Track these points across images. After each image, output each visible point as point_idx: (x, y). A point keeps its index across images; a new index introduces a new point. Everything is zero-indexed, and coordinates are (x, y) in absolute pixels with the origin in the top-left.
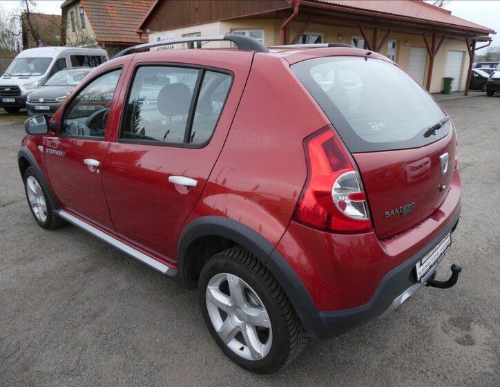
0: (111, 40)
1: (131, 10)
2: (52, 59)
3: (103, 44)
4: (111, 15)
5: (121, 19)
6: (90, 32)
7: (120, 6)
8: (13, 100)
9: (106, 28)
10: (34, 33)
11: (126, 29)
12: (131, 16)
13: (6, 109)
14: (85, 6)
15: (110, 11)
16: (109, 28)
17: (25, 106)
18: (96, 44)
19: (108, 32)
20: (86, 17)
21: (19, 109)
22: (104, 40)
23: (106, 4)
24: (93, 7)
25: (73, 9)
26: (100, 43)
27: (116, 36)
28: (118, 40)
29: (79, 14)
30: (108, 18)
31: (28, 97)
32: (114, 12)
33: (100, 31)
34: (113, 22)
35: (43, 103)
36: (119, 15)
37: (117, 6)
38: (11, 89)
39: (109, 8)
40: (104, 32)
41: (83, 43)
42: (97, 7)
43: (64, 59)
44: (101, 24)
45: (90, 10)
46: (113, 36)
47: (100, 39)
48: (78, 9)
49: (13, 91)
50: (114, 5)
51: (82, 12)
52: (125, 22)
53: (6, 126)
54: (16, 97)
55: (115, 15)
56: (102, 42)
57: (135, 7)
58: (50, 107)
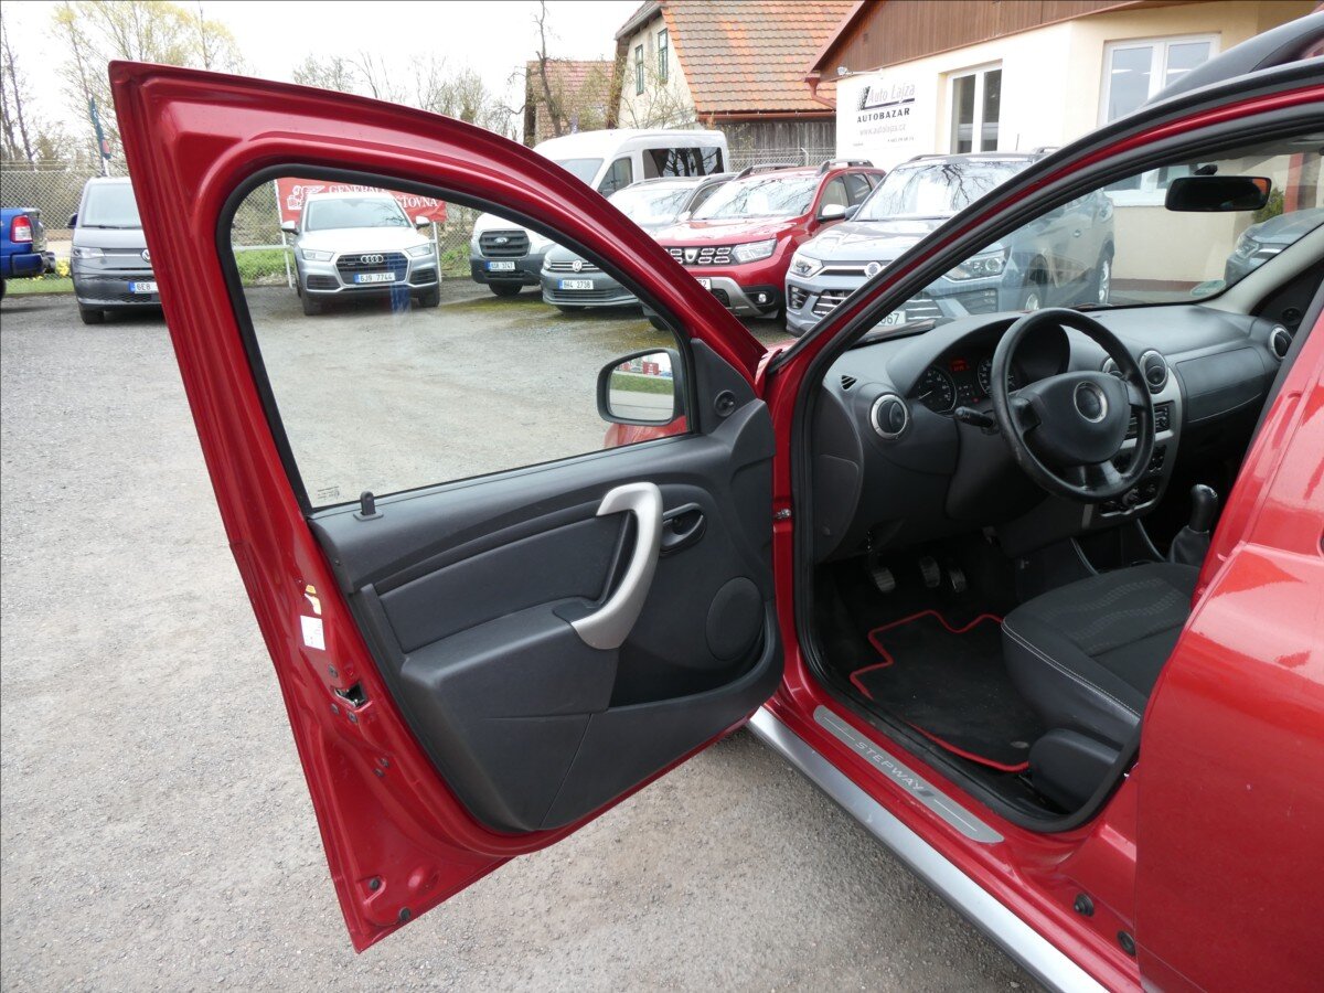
0: (729, 107)
1: (781, 26)
2: (602, 160)
3: (710, 119)
4: (734, 43)
5: (756, 51)
6: (680, 89)
7: (754, 18)
8: (511, 266)
9: (719, 78)
10: (551, 106)
11: (766, 77)
12: (781, 42)
13: (494, 287)
14: (674, 27)
15: (730, 35)
16: (728, 78)
17: (535, 278)
18: (693, 119)
19: (721, 87)
20: (672, 54)
21: (520, 288)
22: (712, 107)
23: (722, 18)
24: (691, 27)
25: (643, 40)
26: (703, 119)
27: (741, 96)
28: (745, 106)
29: (656, 50)
30: (725, 52)
31: (547, 258)
32: (739, 35)
33: (705, 88)
34: (736, 60)
35: (581, 272)
36: (751, 43)
37: (747, 18)
38: (511, 239)
39: (729, 26)
40: (714, 87)
41: (663, 120)
42: (700, 26)
43: (629, 159)
44: (708, 69)
45: (685, 35)
46: (734, 96)
47: (703, 108)
48: (655, 37)
49: (513, 243)
50: (739, 18)
51: (663, 44)
52: (765, 59)
53: (496, 329)
54: (518, 258)
55: (743, 43)
56: (709, 113)
57: (791, 17)
58: (595, 284)
